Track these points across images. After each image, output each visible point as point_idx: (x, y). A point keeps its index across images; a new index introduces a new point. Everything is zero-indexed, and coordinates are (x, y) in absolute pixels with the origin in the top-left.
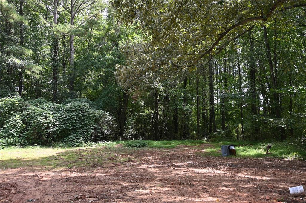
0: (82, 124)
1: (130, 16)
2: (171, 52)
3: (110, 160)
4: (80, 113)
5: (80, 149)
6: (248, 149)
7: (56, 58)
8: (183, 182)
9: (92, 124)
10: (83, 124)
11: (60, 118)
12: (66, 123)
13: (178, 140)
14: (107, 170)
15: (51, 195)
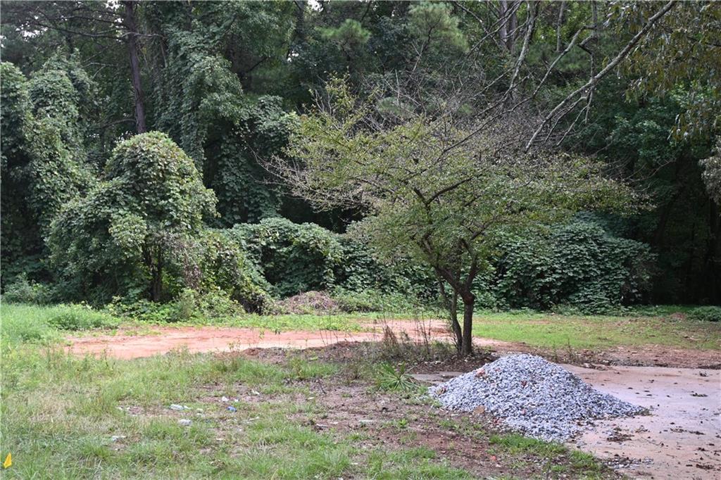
0: (600, 269)
9: (619, 268)
10: (602, 270)
11: (559, 255)
12: (573, 266)
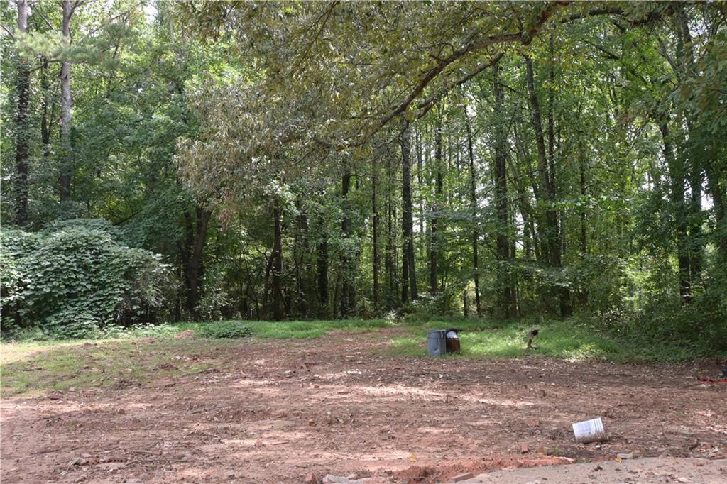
0: (92, 283)
1: (210, 20)
2: (310, 111)
3: (161, 372)
4: (87, 257)
5: (87, 345)
6: (487, 337)
7: (25, 116)
8: (336, 418)
9: (117, 282)
10: (94, 284)
11: (36, 267)
12: (51, 279)
13: (329, 319)
14: (153, 395)
15: (10, 458)
